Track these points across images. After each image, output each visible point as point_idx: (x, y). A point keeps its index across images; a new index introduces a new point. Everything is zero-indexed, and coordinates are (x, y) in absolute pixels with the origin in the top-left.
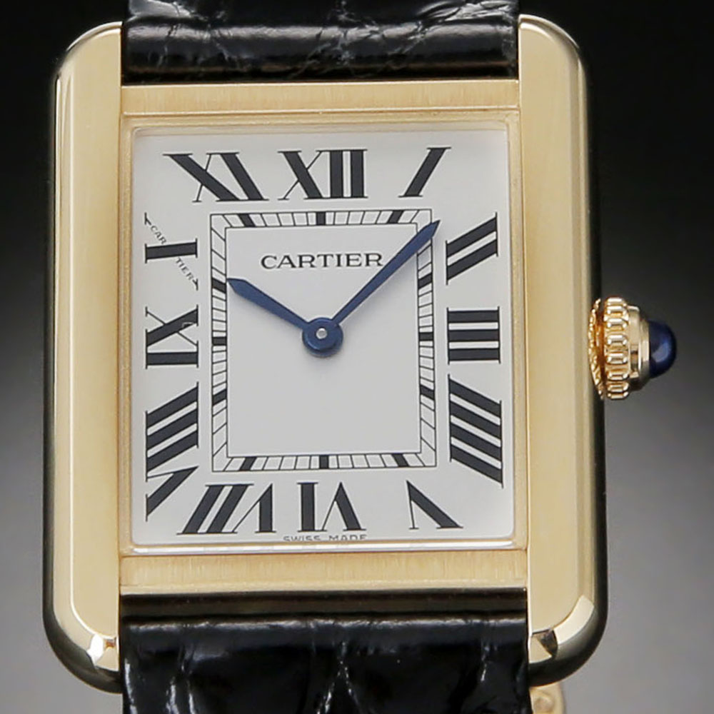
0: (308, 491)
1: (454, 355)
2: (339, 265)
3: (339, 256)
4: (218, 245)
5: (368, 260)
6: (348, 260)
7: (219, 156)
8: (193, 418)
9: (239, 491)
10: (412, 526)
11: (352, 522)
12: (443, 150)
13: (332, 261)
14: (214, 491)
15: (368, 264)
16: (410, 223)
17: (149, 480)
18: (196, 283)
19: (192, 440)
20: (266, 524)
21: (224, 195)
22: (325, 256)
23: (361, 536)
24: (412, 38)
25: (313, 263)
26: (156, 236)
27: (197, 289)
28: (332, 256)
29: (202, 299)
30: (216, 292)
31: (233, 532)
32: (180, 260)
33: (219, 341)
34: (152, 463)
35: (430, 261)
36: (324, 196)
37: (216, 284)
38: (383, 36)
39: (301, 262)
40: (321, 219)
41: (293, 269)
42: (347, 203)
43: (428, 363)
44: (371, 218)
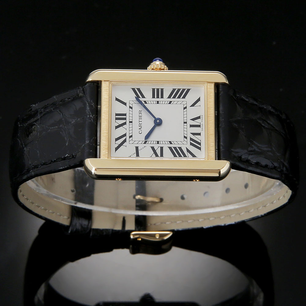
0: (191, 126)
1: (162, 97)
4: (136, 142)
5: (140, 113)
6: (140, 117)
7: (116, 142)
8: (175, 148)
9: (191, 139)
10: (200, 106)
11: (199, 118)
12: (116, 98)
13: (140, 120)
14: (191, 144)
16: (132, 105)
17: (189, 157)
18: (145, 147)
19: (180, 148)
20: (199, 134)
21: (125, 141)
23: (202, 116)
25: (141, 124)
26: (134, 155)
29: (148, 146)
30: (147, 143)
31: (201, 140)
32: (139, 150)
33: (158, 142)
34: (185, 156)
36: (126, 121)
37: (145, 143)
39: (140, 126)
40: (131, 122)
41: (142, 128)
42: (127, 117)
43: (164, 102)
44: (131, 112)
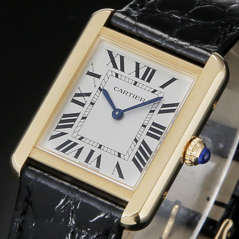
0: (92, 152)
1: (148, 134)
2: (133, 97)
3: (134, 95)
4: (106, 79)
5: (141, 100)
6: (136, 97)
7: (119, 56)
8: (74, 120)
9: (75, 144)
10: (112, 173)
11: (98, 165)
12: (176, 79)
13: (132, 96)
14: (69, 141)
15: (140, 101)
16: (157, 95)
17: (55, 131)
18: (95, 86)
19: (71, 126)
20: (77, 156)
21: (115, 66)
22: (131, 94)
23: (98, 170)
24: (184, 46)
25: (127, 94)
26: (92, 69)
27: (95, 88)
28: (133, 94)
29: (94, 91)
30: (99, 90)
31: (68, 154)
32: (94, 78)
33: (92, 104)
34: (58, 127)
35: (156, 107)
36: (140, 78)
38: (177, 43)
39: (124, 92)
40: (135, 83)
41: (121, 93)
42: (144, 82)
43: (141, 133)
44: (148, 89)
